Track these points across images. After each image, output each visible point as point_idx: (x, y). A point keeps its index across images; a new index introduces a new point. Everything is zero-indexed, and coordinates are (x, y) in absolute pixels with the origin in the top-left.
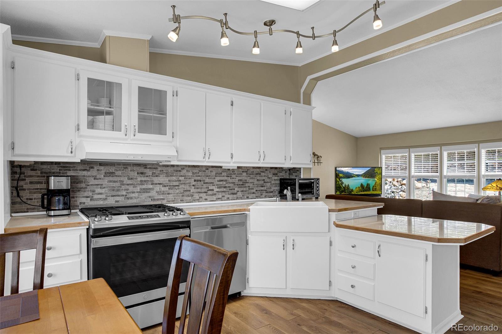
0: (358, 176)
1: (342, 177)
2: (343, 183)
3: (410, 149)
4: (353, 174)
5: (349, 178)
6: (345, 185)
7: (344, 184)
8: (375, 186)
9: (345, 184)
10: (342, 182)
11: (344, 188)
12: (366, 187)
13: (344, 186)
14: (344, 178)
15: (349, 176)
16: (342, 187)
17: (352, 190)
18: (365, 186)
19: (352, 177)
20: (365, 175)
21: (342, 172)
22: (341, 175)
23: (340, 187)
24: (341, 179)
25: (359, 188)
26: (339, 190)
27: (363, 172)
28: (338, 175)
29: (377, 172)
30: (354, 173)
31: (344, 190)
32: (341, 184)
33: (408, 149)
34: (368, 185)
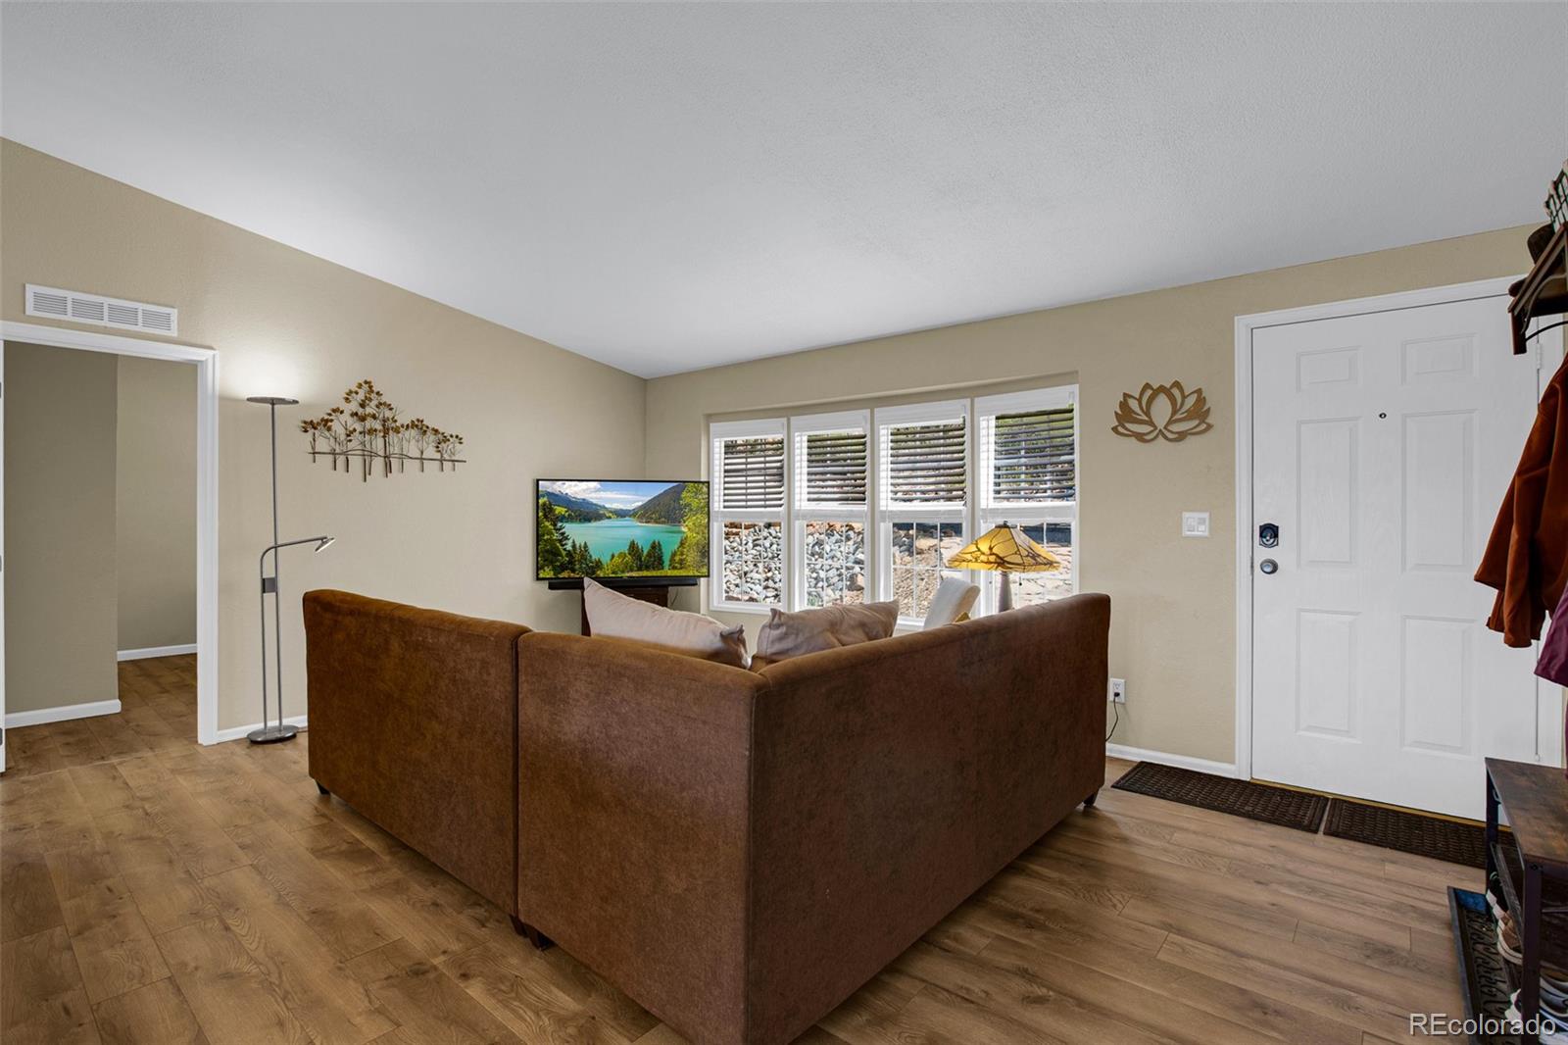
0: (621, 514)
1: (562, 518)
2: (567, 538)
3: (792, 418)
4: (604, 507)
5: (589, 521)
6: (574, 546)
7: (570, 543)
8: (682, 554)
9: (574, 542)
10: (563, 534)
11: (569, 554)
12: (649, 555)
13: (569, 547)
14: (570, 519)
15: (586, 513)
16: (564, 553)
17: (599, 565)
18: (645, 553)
19: (599, 517)
20: (645, 513)
21: (564, 500)
22: (559, 510)
23: (555, 553)
24: (560, 524)
25: (622, 555)
26: (552, 562)
27: (640, 504)
28: (551, 510)
29: (688, 505)
30: (607, 506)
31: (570, 562)
32: (560, 541)
33: (784, 420)
34: (656, 547)
